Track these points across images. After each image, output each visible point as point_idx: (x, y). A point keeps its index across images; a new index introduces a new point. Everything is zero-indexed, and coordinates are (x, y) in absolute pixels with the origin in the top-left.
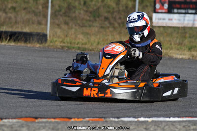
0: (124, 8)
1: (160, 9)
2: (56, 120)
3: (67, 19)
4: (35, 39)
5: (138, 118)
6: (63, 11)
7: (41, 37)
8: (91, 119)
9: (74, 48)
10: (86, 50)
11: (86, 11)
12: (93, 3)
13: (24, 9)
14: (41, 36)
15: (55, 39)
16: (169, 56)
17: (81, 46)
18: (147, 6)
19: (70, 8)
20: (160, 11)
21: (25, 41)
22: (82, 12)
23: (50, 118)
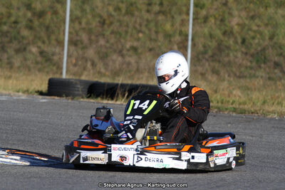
9: (226, 109)
10: (245, 113)
11: (246, 54)
13: (150, 50)
17: (237, 106)
22: (239, 55)
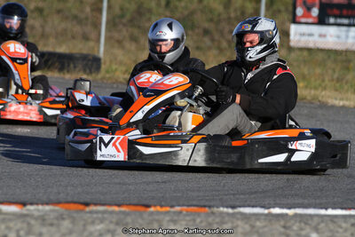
0: (239, 13)
1: (303, 16)
2: (123, 209)
3: (136, 32)
4: (80, 66)
5: (269, 208)
6: (128, 16)
7: (90, 63)
8: (185, 208)
12: (183, 4)
14: (89, 60)
15: (114, 67)
16: (319, 101)
18: (279, 11)
19: (141, 12)
20: (303, 20)
21: (61, 69)
23: (110, 205)
